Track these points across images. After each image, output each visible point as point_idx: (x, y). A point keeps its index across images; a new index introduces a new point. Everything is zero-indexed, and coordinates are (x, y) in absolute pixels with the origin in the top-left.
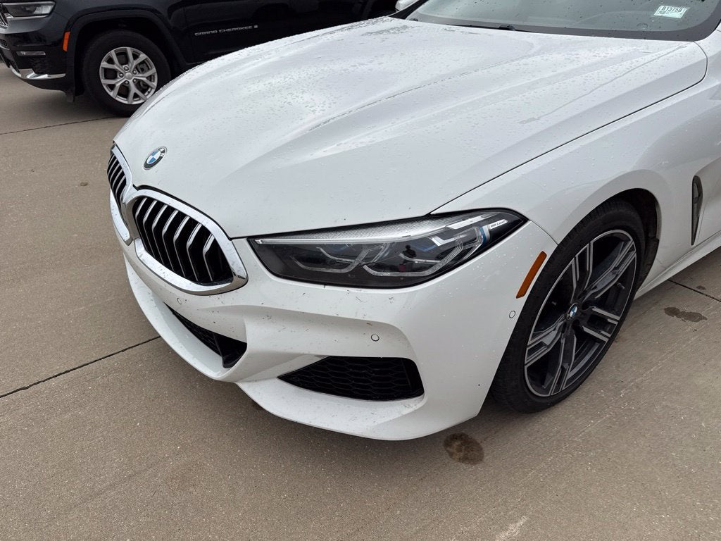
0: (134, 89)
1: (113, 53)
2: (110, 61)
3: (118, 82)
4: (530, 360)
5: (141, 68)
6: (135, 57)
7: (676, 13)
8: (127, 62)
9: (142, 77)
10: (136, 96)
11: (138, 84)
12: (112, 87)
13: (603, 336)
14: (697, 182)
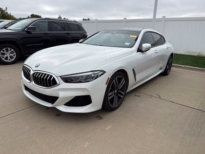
0: (9, 58)
1: (4, 49)
2: (3, 51)
3: (5, 56)
4: (109, 98)
5: (12, 53)
6: (10, 50)
7: (128, 44)
8: (8, 51)
9: (12, 55)
10: (10, 60)
11: (10, 57)
12: (3, 57)
13: (122, 97)
14: (133, 70)
